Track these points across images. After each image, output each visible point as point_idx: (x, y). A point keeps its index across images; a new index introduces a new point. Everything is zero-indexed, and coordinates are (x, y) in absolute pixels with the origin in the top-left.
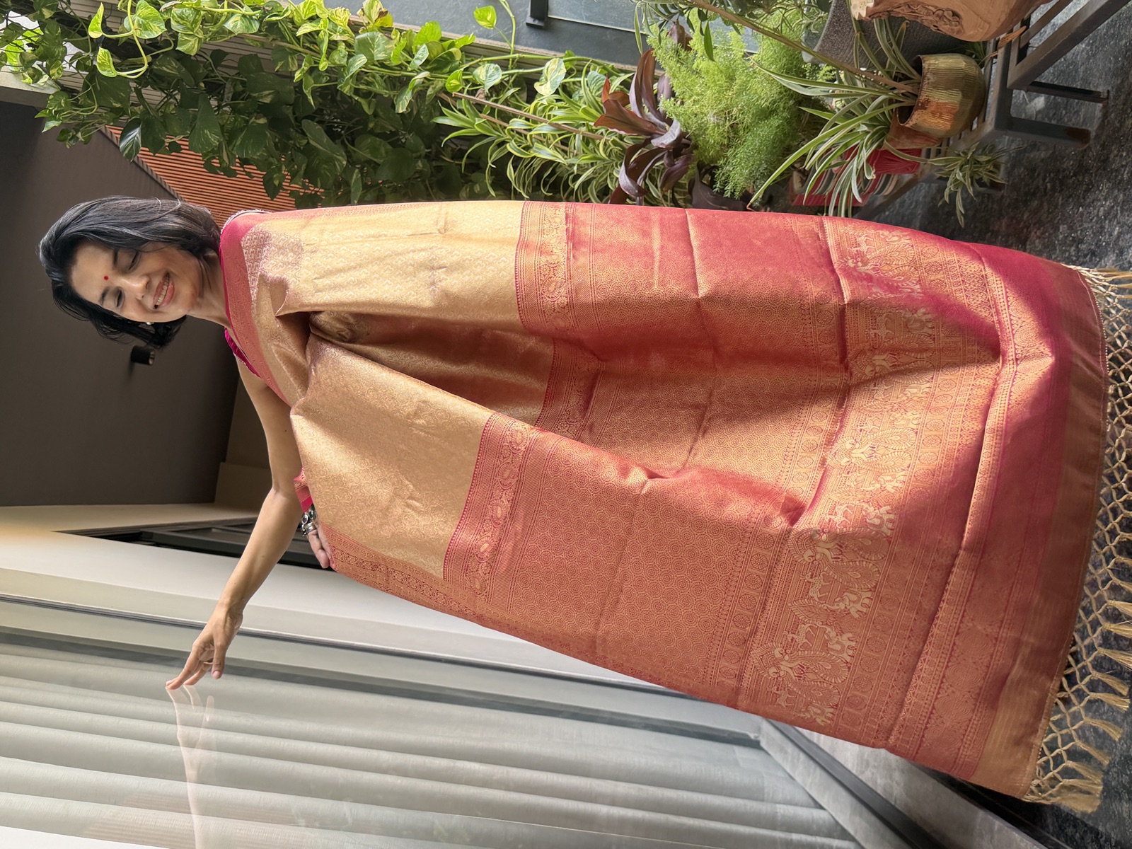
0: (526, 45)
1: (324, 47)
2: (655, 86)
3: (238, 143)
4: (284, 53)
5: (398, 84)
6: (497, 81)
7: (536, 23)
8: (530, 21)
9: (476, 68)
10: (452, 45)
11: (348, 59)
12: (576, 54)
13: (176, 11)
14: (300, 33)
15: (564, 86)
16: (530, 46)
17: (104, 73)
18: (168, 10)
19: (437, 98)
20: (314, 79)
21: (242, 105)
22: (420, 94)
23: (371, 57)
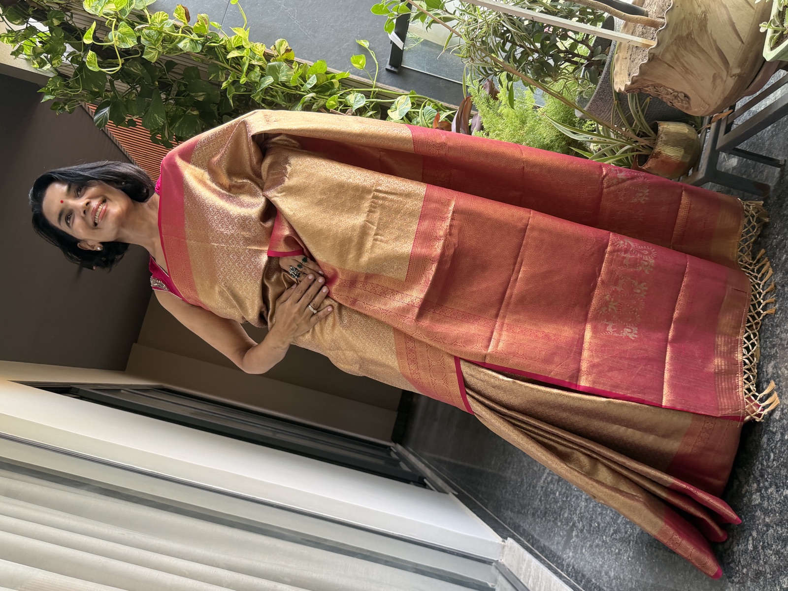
0: (384, 84)
1: (245, 68)
2: (470, 121)
3: (177, 126)
4: (217, 69)
5: (293, 99)
6: (362, 105)
7: (393, 69)
8: (389, 67)
9: (348, 95)
10: (334, 77)
11: (261, 78)
12: (418, 93)
13: (145, 31)
14: (229, 56)
15: (407, 115)
16: (386, 84)
17: (90, 68)
18: (140, 30)
20: (235, 89)
21: (182, 100)
23: (276, 79)
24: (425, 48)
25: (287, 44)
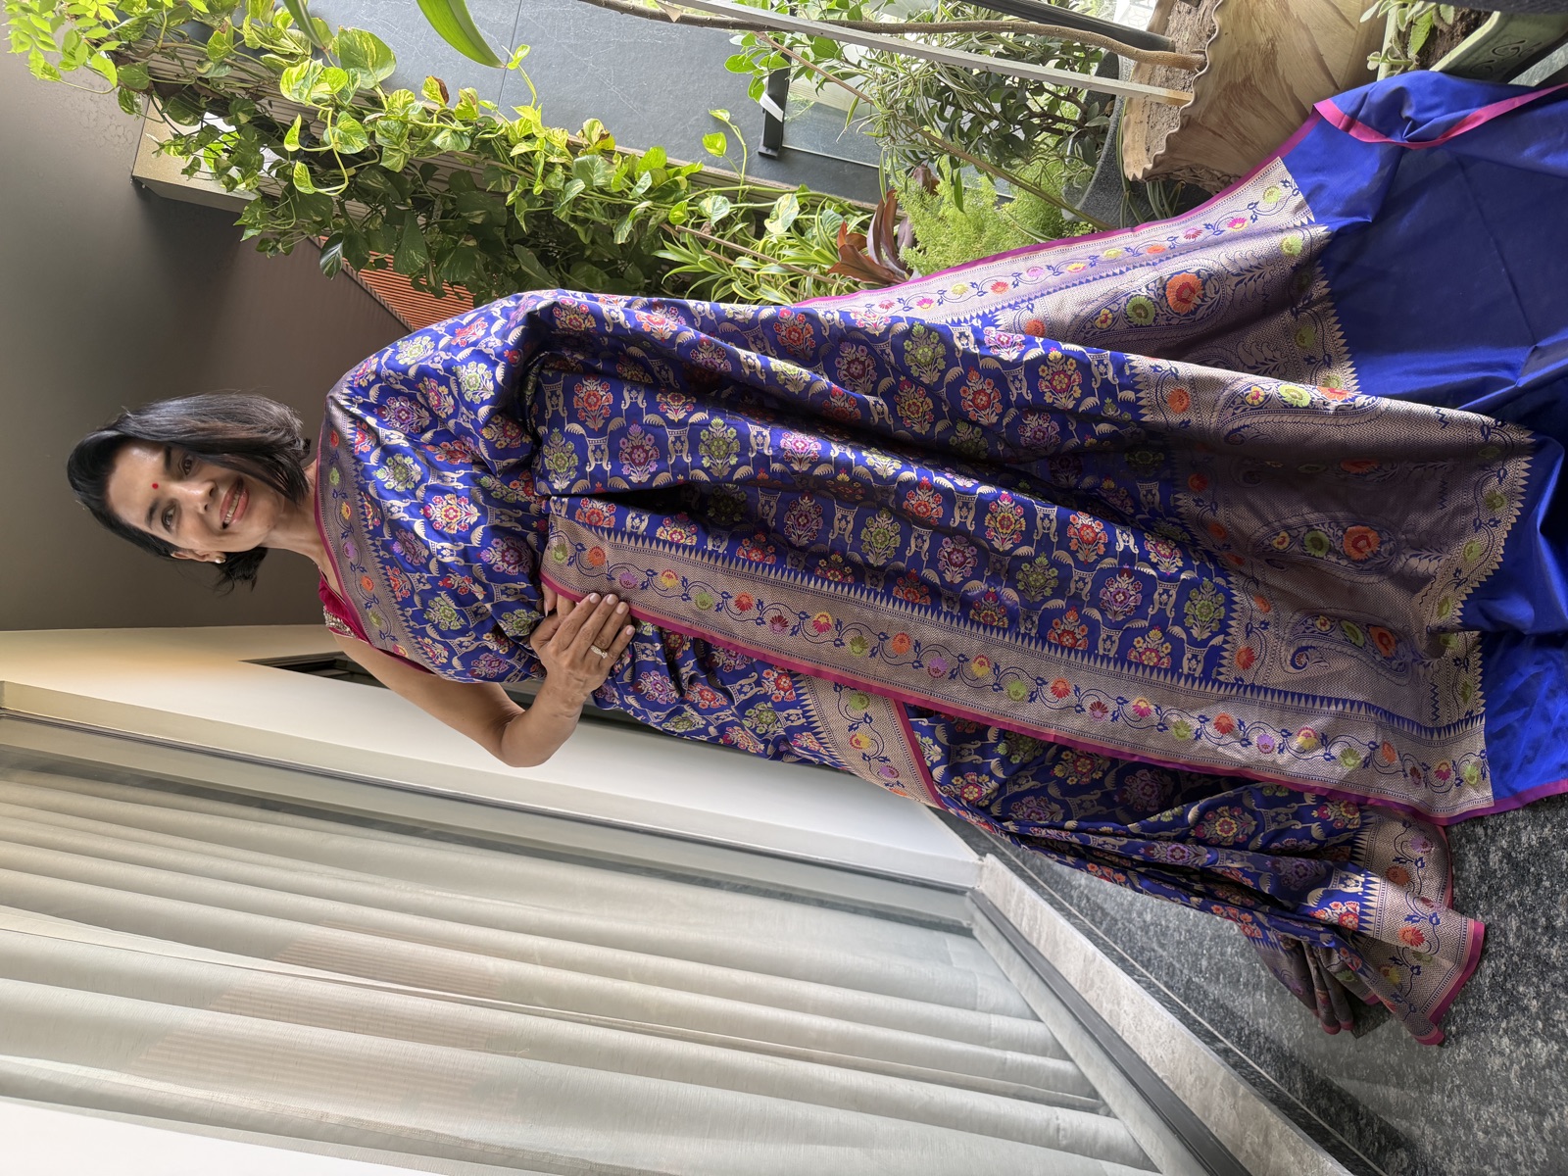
0: (757, 176)
1: (540, 169)
2: (896, 229)
3: (446, 266)
4: (498, 172)
5: (618, 212)
6: (725, 214)
7: (770, 152)
8: (763, 149)
9: (703, 198)
10: (678, 173)
11: (565, 183)
12: (811, 189)
13: (381, 123)
14: (514, 152)
15: (796, 223)
16: (762, 177)
17: (301, 189)
18: (373, 122)
19: (659, 228)
20: (528, 202)
21: (451, 224)
22: (641, 224)
23: (589, 182)
24: (816, 115)
25: (601, 127)
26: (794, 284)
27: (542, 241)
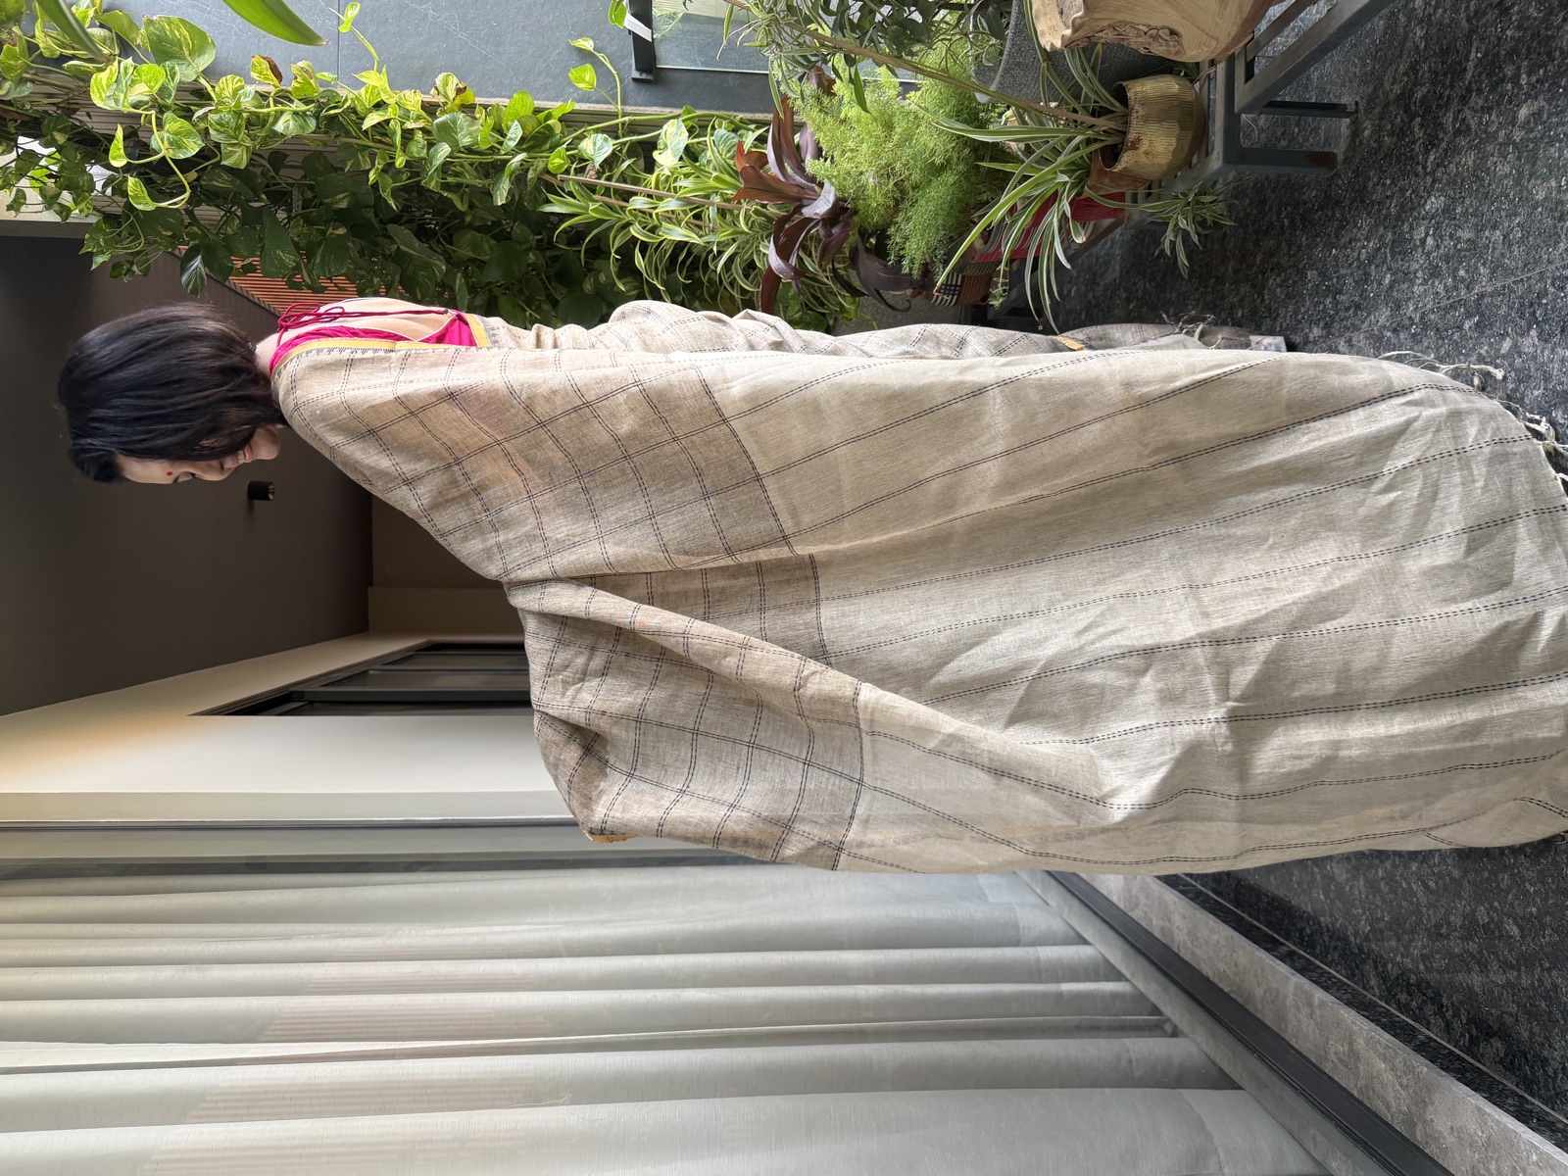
0: (635, 105)
1: (398, 139)
2: (796, 138)
3: (317, 261)
4: (353, 151)
5: (491, 171)
6: (608, 153)
7: (645, 76)
8: (636, 75)
9: (581, 140)
10: (549, 117)
11: (428, 150)
12: (695, 110)
13: (213, 117)
14: (367, 124)
15: (687, 149)
16: (640, 105)
17: (140, 207)
18: (206, 115)
19: (540, 180)
20: (392, 178)
21: (315, 214)
22: (519, 178)
23: (454, 144)
24: (687, 28)
25: (456, 80)
26: (698, 217)
27: (417, 214)
